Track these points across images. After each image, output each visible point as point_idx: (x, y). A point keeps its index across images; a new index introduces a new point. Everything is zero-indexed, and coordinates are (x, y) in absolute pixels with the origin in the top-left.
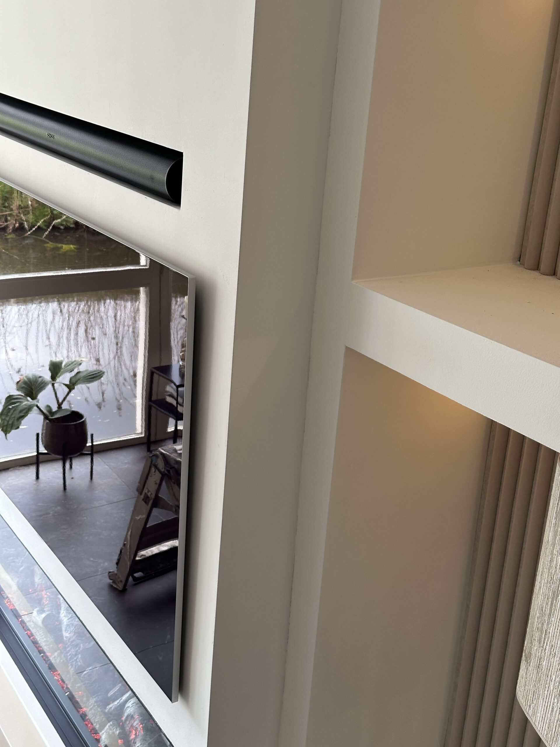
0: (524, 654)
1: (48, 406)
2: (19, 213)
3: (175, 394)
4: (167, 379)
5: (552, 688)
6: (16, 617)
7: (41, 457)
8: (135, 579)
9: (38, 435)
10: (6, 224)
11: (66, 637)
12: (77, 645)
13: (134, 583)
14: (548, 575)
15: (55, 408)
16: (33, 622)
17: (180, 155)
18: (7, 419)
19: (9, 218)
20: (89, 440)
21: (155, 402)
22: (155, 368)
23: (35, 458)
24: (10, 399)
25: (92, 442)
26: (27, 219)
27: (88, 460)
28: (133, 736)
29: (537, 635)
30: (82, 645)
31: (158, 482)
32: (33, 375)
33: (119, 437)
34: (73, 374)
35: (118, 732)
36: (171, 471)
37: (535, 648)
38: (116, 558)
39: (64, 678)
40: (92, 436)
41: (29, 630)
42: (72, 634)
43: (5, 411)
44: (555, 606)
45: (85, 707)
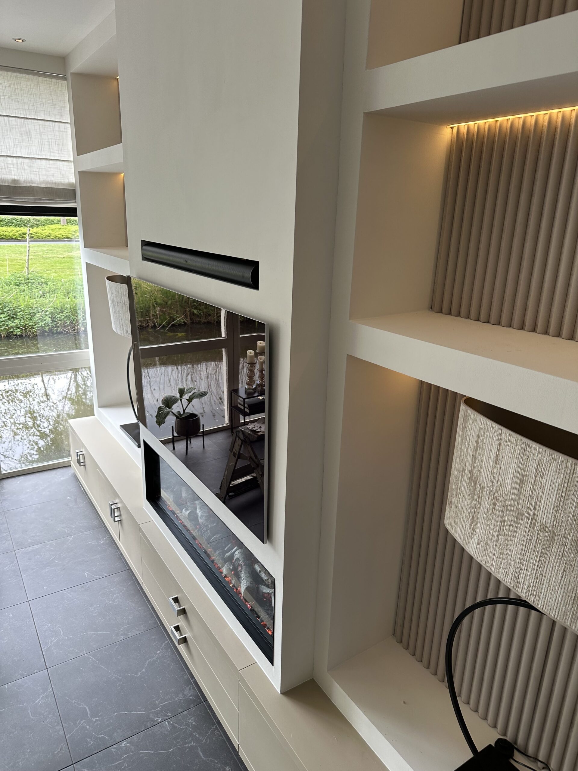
0: (447, 503)
1: (179, 412)
2: (153, 318)
3: (242, 403)
4: (237, 395)
5: (464, 517)
6: (173, 514)
7: (175, 438)
8: (229, 496)
9: (173, 427)
10: (148, 324)
11: (201, 522)
12: (207, 525)
13: (229, 498)
14: (459, 460)
15: (182, 413)
16: (183, 516)
17: (258, 263)
18: (160, 418)
19: (149, 321)
20: (201, 428)
21: (234, 407)
22: (232, 390)
23: (172, 439)
24: (160, 409)
25: (203, 430)
26: (157, 321)
27: (201, 439)
28: (240, 569)
29: (454, 492)
30: (209, 526)
31: (240, 445)
32: (169, 396)
33: (217, 426)
34: (191, 394)
35: (231, 567)
36: (246, 439)
37: (454, 499)
38: (219, 486)
39: (201, 543)
40: (203, 425)
41: (181, 520)
42: (204, 520)
43: (158, 415)
44: (464, 475)
45: (214, 556)
